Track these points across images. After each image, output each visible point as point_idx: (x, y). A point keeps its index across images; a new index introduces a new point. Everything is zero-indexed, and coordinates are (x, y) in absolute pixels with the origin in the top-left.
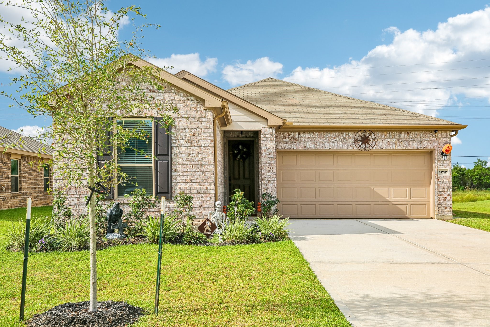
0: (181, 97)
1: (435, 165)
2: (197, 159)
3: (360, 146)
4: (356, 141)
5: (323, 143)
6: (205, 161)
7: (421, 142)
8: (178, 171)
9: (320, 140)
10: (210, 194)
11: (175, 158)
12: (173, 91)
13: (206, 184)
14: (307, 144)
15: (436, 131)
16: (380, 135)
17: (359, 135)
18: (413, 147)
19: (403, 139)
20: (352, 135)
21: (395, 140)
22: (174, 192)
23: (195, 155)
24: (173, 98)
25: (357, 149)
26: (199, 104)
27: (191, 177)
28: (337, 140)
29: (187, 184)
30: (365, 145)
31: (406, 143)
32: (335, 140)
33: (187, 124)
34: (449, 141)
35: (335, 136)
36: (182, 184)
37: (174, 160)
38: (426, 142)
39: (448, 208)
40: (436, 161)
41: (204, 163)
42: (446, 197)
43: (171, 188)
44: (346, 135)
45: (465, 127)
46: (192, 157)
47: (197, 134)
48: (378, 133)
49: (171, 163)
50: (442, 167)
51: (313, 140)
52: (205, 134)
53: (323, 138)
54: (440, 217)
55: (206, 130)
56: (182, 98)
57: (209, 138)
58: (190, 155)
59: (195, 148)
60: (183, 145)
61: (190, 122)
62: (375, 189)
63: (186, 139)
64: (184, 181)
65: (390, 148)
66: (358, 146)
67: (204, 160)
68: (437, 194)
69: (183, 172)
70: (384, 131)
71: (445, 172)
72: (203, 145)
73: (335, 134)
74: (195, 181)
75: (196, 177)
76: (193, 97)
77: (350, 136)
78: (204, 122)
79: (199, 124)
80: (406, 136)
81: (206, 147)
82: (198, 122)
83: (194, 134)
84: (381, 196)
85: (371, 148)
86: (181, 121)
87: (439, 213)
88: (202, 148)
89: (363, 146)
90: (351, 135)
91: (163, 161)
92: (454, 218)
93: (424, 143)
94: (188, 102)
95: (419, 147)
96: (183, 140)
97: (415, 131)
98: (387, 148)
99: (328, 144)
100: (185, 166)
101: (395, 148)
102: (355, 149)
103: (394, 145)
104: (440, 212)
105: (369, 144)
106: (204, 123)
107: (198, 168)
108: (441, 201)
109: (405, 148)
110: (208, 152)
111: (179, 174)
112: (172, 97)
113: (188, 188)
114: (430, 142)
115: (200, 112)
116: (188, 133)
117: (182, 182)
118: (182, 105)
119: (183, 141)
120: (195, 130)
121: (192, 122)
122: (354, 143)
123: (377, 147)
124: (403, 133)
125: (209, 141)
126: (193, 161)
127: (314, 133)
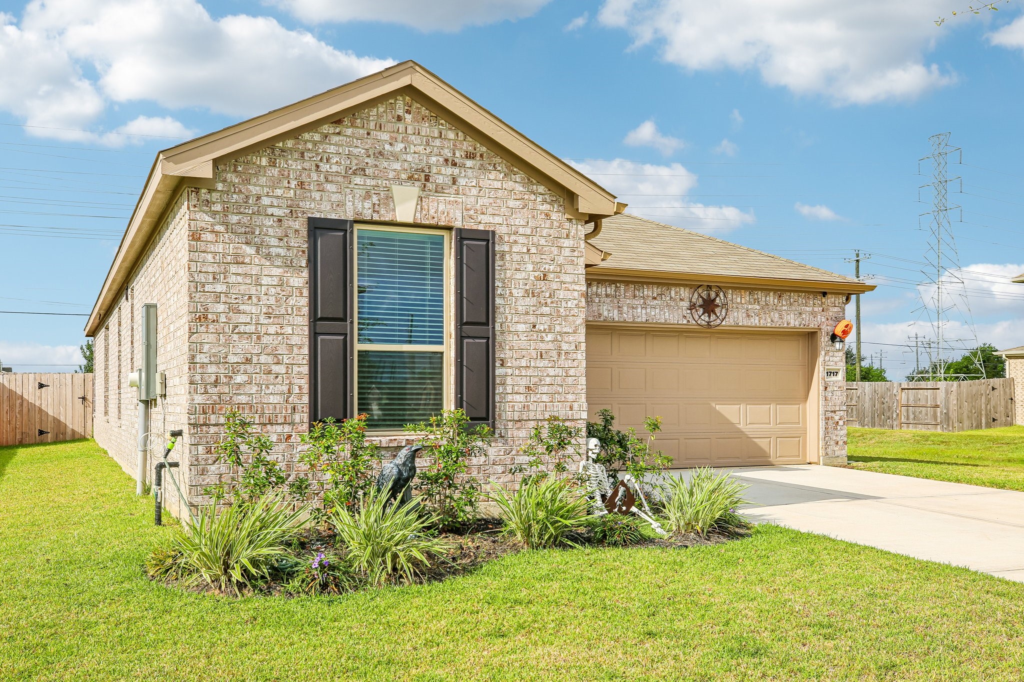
0: (517, 185)
1: (820, 359)
2: (550, 337)
3: (700, 317)
4: (692, 307)
5: (633, 308)
6: (566, 342)
7: (800, 314)
8: (509, 364)
9: (628, 301)
10: (579, 422)
11: (502, 333)
12: (499, 168)
13: (570, 397)
14: (605, 308)
15: (824, 294)
16: (734, 297)
17: (699, 295)
18: (788, 324)
19: (771, 307)
20: (687, 295)
21: (758, 307)
22: (500, 415)
23: (546, 327)
24: (498, 185)
25: (694, 322)
26: (556, 206)
27: (536, 379)
28: (659, 302)
29: (528, 398)
30: (709, 317)
31: (777, 315)
32: (656, 302)
33: (528, 250)
34: (841, 313)
35: (655, 295)
36: (518, 396)
37: (499, 338)
38: (807, 314)
39: (841, 443)
40: (823, 353)
41: (565, 347)
42: (838, 422)
43: (494, 407)
44: (676, 293)
45: (872, 288)
46: (540, 331)
47: (551, 276)
48: (730, 291)
49: (494, 346)
50: (832, 363)
51: (615, 301)
52: (567, 278)
53: (635, 297)
54: (828, 461)
55: (570, 269)
56: (519, 188)
57: (577, 287)
58: (534, 326)
59: (546, 310)
60: (521, 302)
61: (537, 246)
62: (718, 407)
63: (527, 287)
64: (522, 390)
65: (750, 324)
66: (696, 317)
67: (566, 339)
68: (824, 417)
69: (519, 368)
70: (740, 289)
71: (835, 374)
72: (564, 304)
73: (656, 291)
74: (545, 389)
75: (548, 380)
76: (543, 187)
77: (683, 295)
78: (567, 250)
79: (556, 253)
80: (776, 301)
81: (571, 309)
82: (553, 248)
83: (545, 275)
84: (728, 420)
85: (718, 321)
86: (516, 242)
87: (827, 454)
88: (562, 310)
89: (705, 317)
90: (685, 293)
91: (477, 341)
92: (849, 462)
93: (804, 316)
94: (533, 197)
95: (797, 323)
96: (520, 290)
97: (790, 291)
98: (745, 323)
99: (644, 311)
100: (524, 353)
101: (758, 325)
102: (690, 324)
103: (757, 318)
104: (829, 451)
105: (716, 314)
106: (567, 252)
107: (552, 359)
108: (830, 430)
109: (774, 325)
110: (575, 321)
111: (510, 371)
112: (495, 182)
113: (531, 407)
114: (814, 314)
115: (558, 225)
116: (531, 273)
117: (516, 393)
118: (518, 203)
119: (521, 293)
120: (547, 267)
121: (540, 248)
122: (689, 311)
123: (729, 322)
124: (771, 294)
125: (576, 294)
126: (542, 341)
127: (618, 285)
